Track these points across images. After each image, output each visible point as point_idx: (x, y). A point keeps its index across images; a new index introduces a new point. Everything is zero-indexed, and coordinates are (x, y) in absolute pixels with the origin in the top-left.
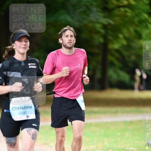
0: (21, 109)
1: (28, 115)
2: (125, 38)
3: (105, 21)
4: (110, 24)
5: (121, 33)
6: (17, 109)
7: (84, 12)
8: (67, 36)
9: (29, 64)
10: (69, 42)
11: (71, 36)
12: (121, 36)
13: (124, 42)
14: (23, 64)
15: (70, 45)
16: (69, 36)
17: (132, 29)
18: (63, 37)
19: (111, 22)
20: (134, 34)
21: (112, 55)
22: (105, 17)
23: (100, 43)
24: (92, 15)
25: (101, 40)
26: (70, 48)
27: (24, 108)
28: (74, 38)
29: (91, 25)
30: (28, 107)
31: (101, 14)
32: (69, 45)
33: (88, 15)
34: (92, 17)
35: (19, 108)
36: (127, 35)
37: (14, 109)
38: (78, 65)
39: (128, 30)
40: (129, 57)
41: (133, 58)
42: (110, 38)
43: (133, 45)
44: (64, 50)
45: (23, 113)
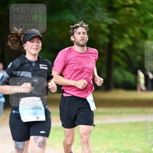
0: (31, 109)
1: (38, 117)
2: (131, 38)
3: (110, 21)
4: (115, 24)
5: (127, 33)
6: (26, 109)
7: (89, 12)
8: (79, 33)
9: (40, 65)
10: (82, 39)
11: (84, 33)
12: (126, 36)
13: (130, 42)
14: (34, 65)
15: (83, 42)
16: (82, 33)
17: (137, 29)
18: (75, 35)
19: (117, 22)
20: (140, 34)
21: (118, 55)
22: (110, 17)
23: (105, 43)
24: (97, 15)
25: (107, 40)
26: (82, 46)
27: (34, 108)
28: (86, 35)
29: (96, 25)
30: (38, 109)
31: (106, 14)
32: (81, 43)
33: (93, 15)
34: (97, 17)
35: (29, 108)
36: (132, 35)
37: (23, 109)
38: (90, 64)
39: (134, 30)
40: (134, 57)
41: (139, 58)
42: (116, 38)
43: (139, 45)
44: (76, 48)
45: (33, 114)
